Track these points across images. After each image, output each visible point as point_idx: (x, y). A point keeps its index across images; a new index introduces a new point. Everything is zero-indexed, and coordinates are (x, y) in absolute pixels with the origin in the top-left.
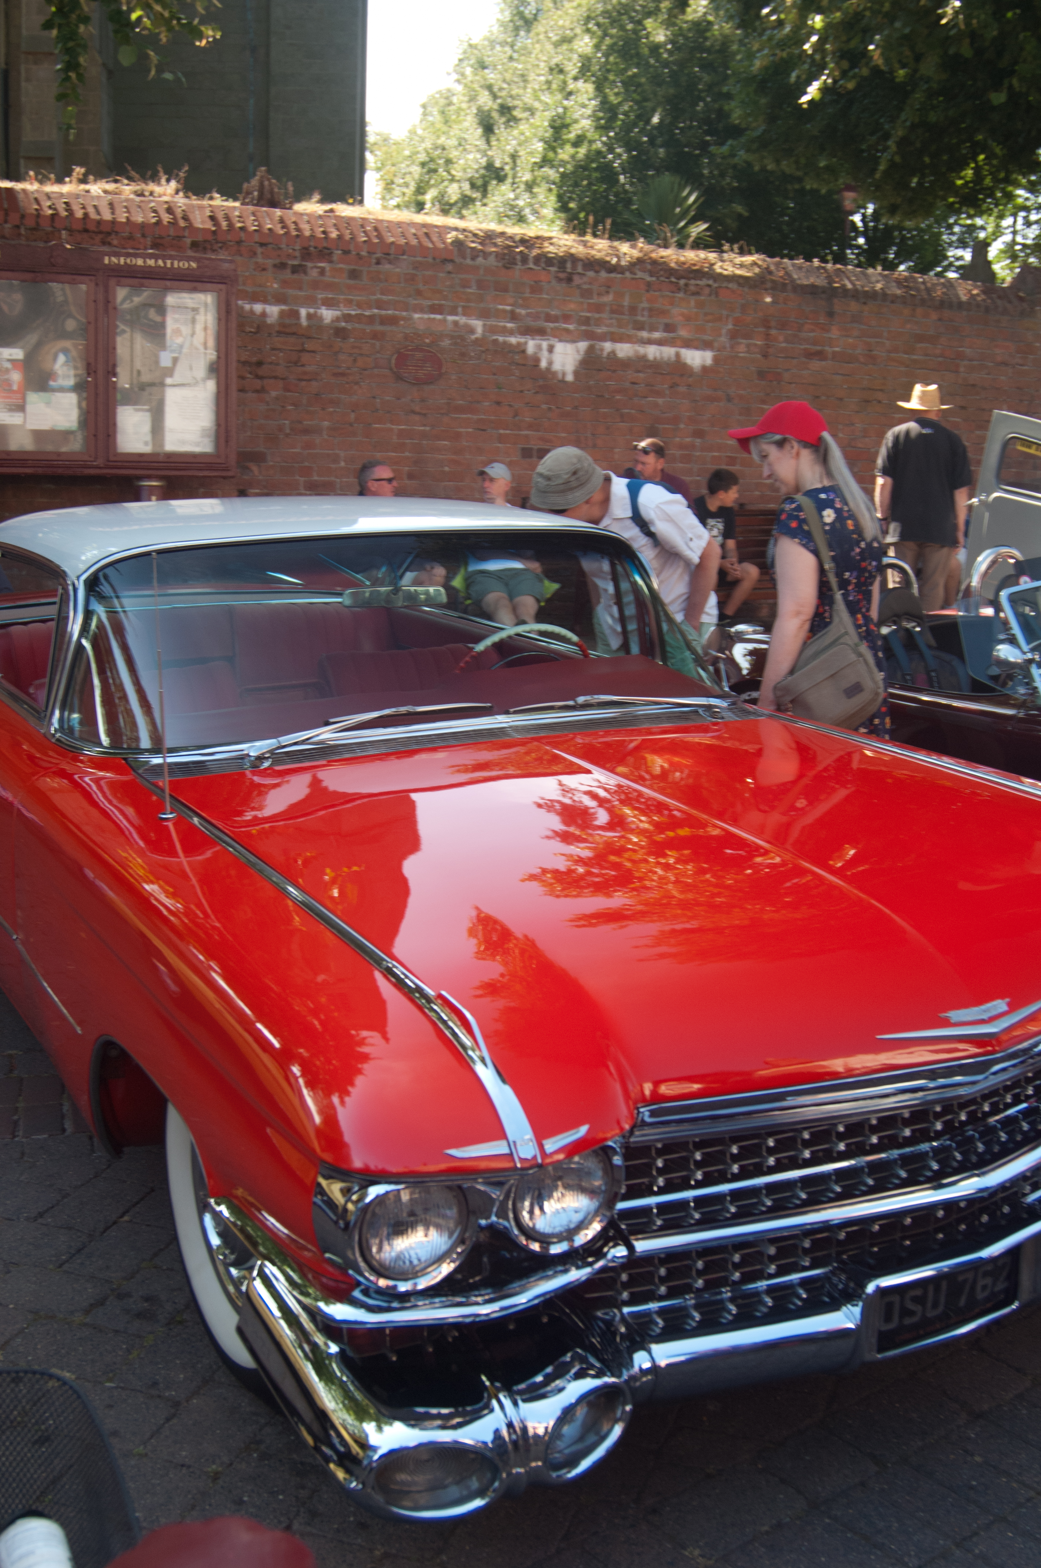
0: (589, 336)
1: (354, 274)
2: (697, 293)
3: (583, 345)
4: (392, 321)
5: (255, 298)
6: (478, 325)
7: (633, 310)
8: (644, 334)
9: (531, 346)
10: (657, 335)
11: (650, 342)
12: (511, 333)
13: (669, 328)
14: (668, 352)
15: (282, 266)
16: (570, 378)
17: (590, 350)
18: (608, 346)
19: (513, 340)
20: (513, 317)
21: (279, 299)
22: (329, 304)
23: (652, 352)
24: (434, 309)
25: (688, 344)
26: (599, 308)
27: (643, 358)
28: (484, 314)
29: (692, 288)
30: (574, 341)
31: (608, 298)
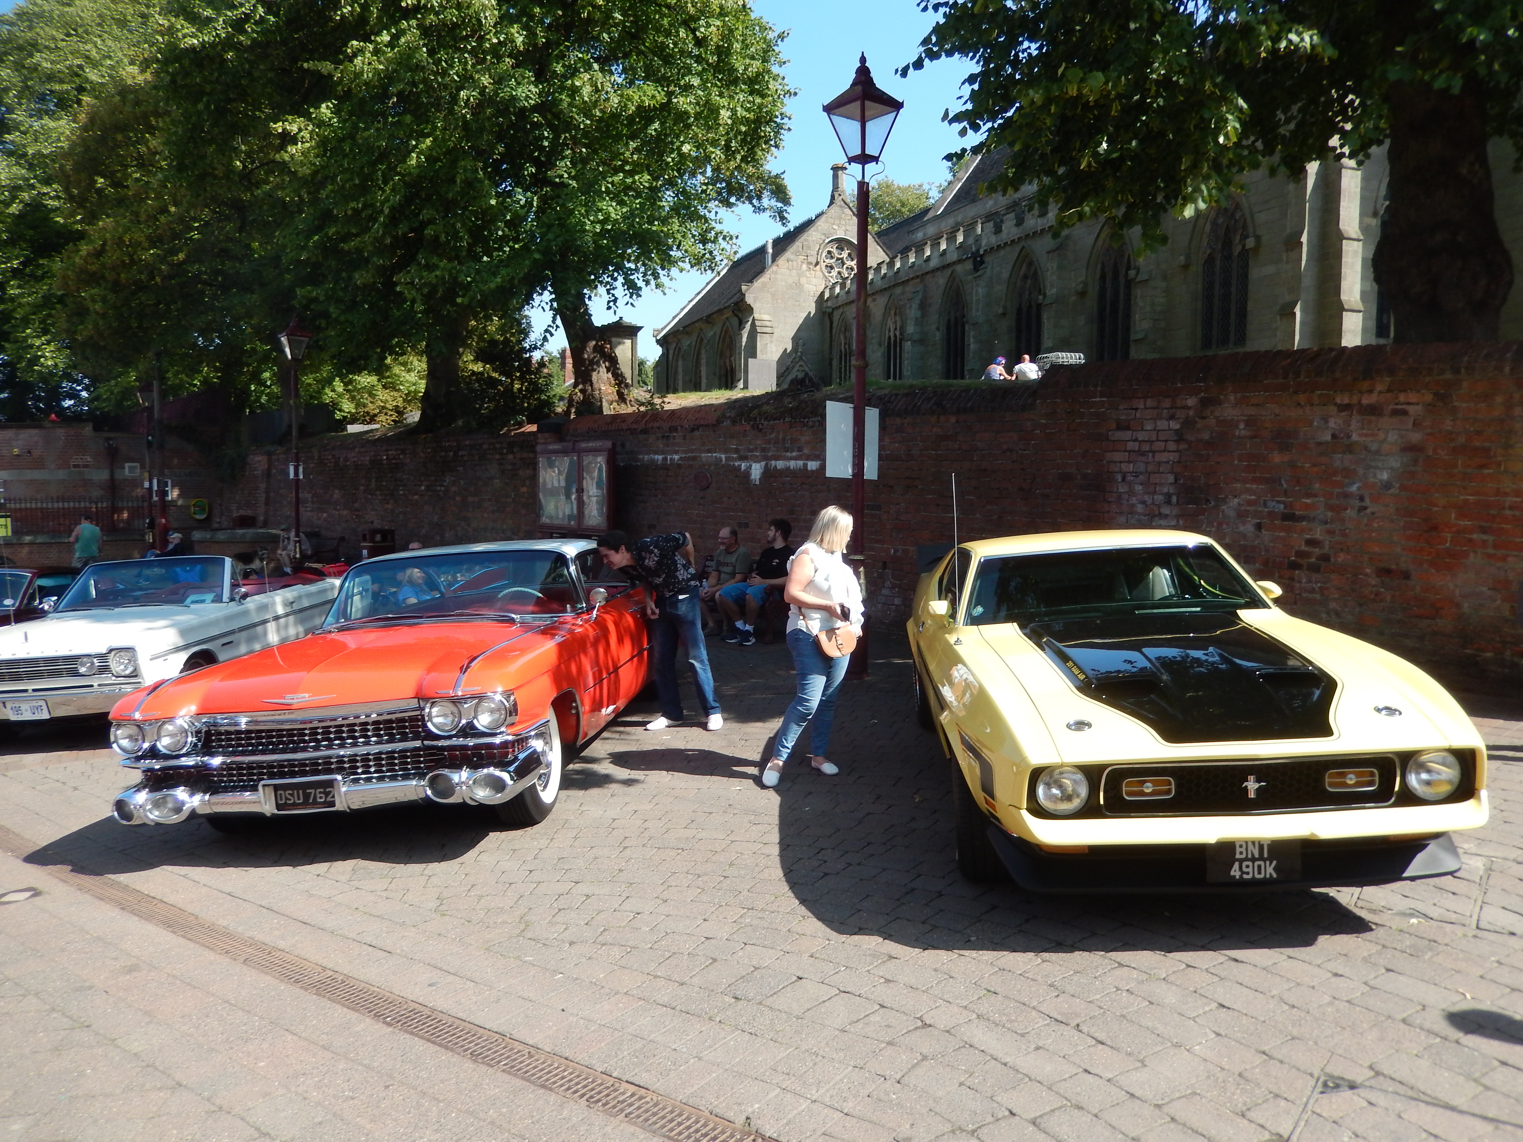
0: (766, 458)
1: (684, 438)
2: (813, 426)
3: (763, 463)
4: (694, 458)
5: (656, 453)
6: (723, 456)
7: (784, 439)
8: (789, 454)
9: (744, 466)
10: (794, 454)
11: (792, 459)
12: (735, 460)
13: (800, 449)
14: (800, 463)
15: (663, 437)
16: (758, 483)
17: (766, 465)
18: (773, 462)
19: (736, 464)
20: (737, 451)
21: (663, 453)
22: (676, 453)
23: (792, 464)
24: (709, 451)
25: (809, 458)
26: (768, 442)
27: (788, 468)
28: (726, 451)
29: (810, 423)
30: (759, 462)
31: (773, 436)
